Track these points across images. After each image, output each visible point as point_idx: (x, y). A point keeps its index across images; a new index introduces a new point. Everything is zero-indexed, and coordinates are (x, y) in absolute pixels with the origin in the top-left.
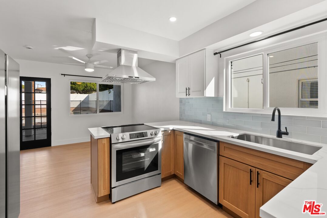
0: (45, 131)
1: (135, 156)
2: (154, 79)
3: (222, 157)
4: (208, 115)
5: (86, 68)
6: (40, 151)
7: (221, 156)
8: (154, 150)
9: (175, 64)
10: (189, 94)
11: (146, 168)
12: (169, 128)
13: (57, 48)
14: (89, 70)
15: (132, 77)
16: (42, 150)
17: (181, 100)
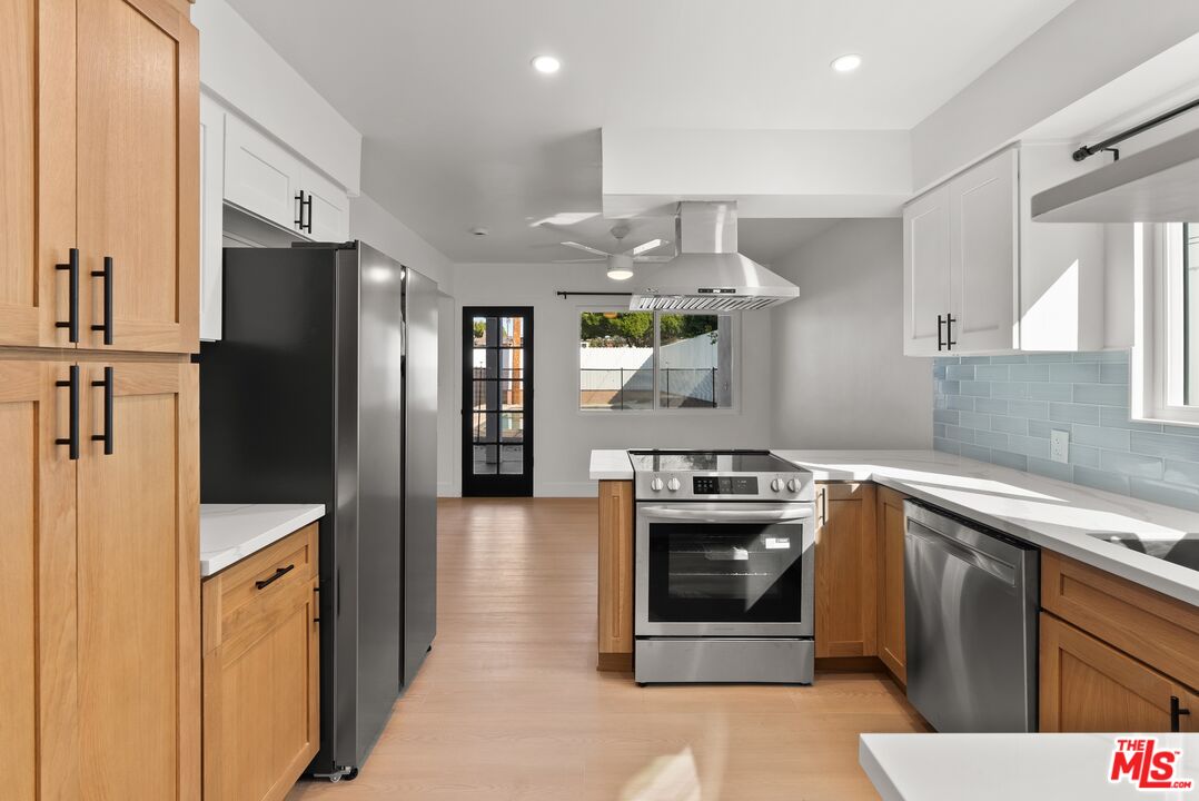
0: (519, 454)
1: (714, 554)
2: (794, 292)
3: (1051, 619)
4: (1053, 432)
5: (610, 269)
6: (506, 504)
7: (1046, 611)
8: (784, 544)
9: (902, 219)
10: (950, 343)
11: (750, 604)
12: (852, 474)
13: (537, 224)
14: (620, 275)
15: (711, 291)
16: (510, 504)
17: (940, 369)
